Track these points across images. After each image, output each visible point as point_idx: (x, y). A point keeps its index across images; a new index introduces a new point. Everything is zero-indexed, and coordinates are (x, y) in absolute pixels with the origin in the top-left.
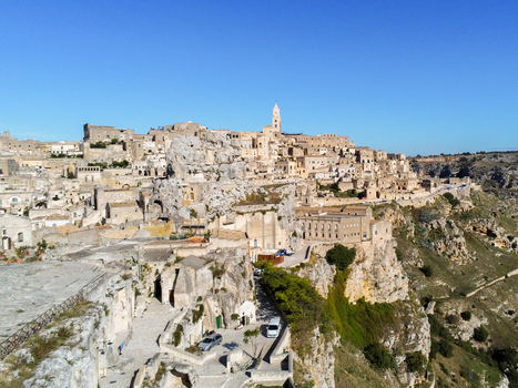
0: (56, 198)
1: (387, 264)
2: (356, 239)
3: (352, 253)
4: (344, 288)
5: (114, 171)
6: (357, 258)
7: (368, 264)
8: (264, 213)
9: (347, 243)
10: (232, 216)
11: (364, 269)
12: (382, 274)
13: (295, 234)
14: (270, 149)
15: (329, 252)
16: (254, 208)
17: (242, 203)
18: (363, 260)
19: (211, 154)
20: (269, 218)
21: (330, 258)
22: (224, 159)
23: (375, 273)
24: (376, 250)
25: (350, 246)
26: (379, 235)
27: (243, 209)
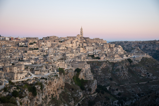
0: (25, 57)
1: (88, 73)
2: (82, 67)
3: (81, 70)
4: (78, 76)
5: (35, 51)
6: (82, 71)
7: (84, 72)
8: (63, 61)
9: (80, 68)
10: (57, 62)
11: (83, 73)
12: (87, 74)
13: (69, 65)
14: (76, 44)
15: (76, 69)
16: (61, 61)
17: (59, 60)
18: (83, 71)
19: (55, 51)
20: (63, 62)
21: (76, 71)
22: (57, 52)
23: (85, 74)
24: (86, 70)
25: (81, 69)
26: (87, 67)
27: (59, 61)
